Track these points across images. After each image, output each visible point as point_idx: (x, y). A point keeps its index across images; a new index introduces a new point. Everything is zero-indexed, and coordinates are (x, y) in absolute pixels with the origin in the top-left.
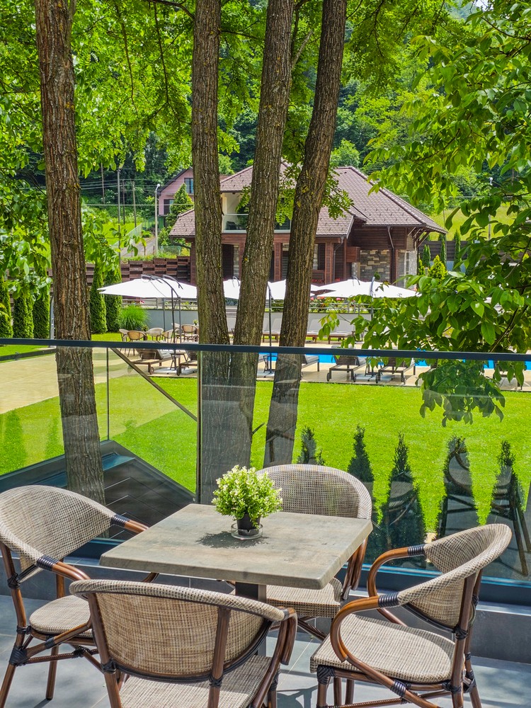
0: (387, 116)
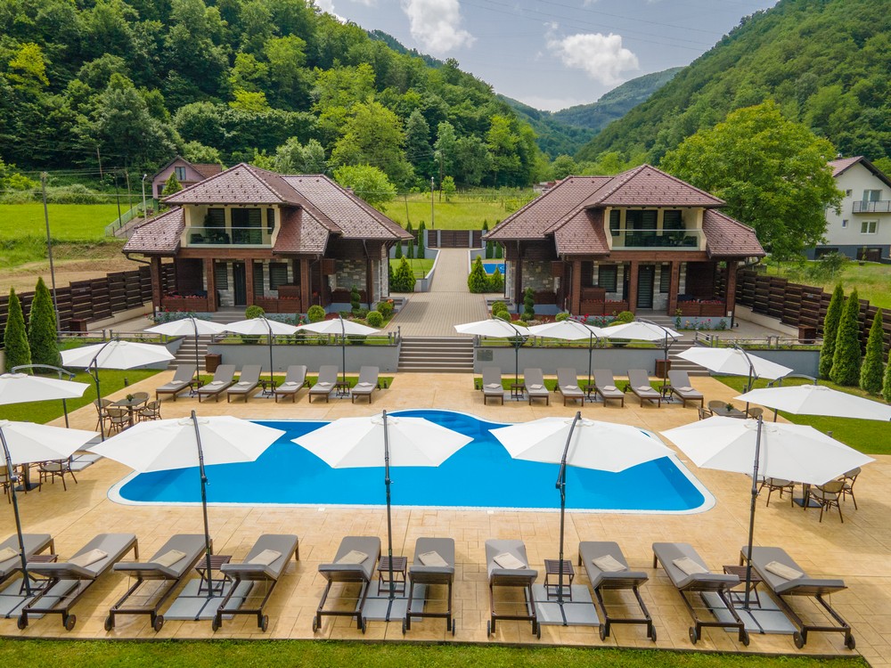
0: (344, 122)
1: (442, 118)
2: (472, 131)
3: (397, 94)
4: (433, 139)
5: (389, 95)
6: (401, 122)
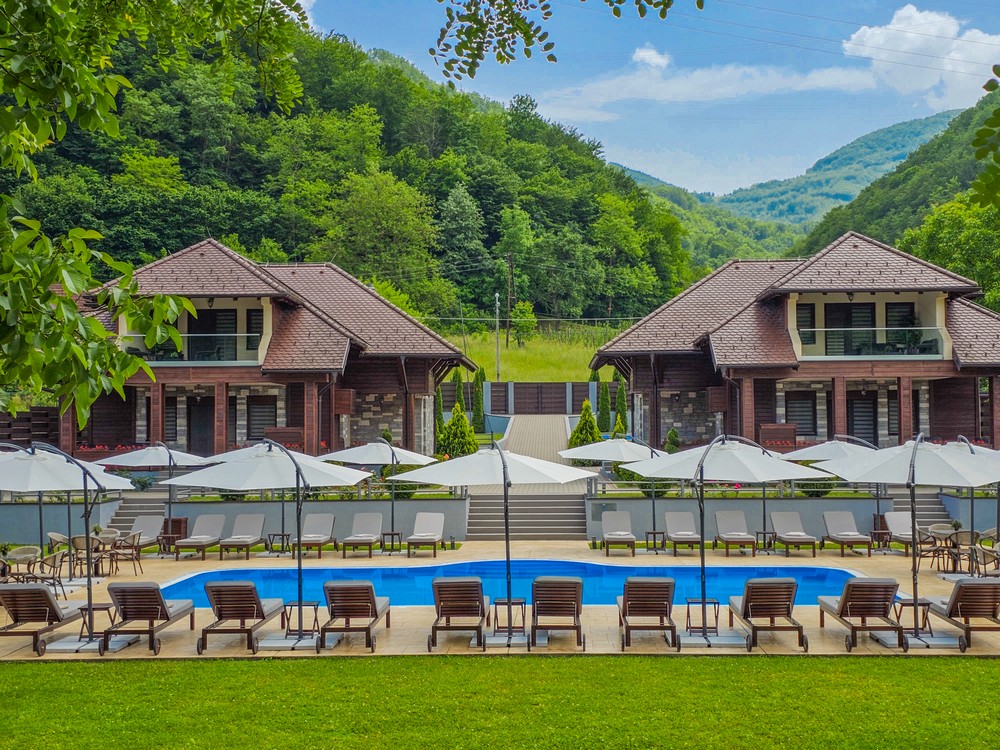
0: (326, 207)
1: (508, 199)
2: (564, 222)
3: (423, 158)
4: (492, 238)
5: (408, 160)
6: (432, 205)
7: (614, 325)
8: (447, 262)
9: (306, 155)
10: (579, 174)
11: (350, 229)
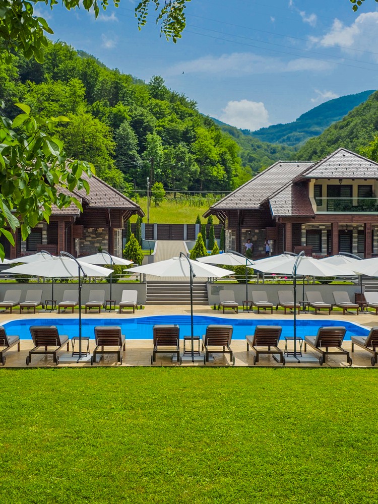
0: (56, 131)
1: (150, 129)
2: (179, 142)
3: (107, 107)
4: (142, 148)
5: (98, 108)
6: (111, 132)
7: (204, 195)
8: (118, 161)
9: (46, 104)
10: (186, 117)
11: (68, 143)
